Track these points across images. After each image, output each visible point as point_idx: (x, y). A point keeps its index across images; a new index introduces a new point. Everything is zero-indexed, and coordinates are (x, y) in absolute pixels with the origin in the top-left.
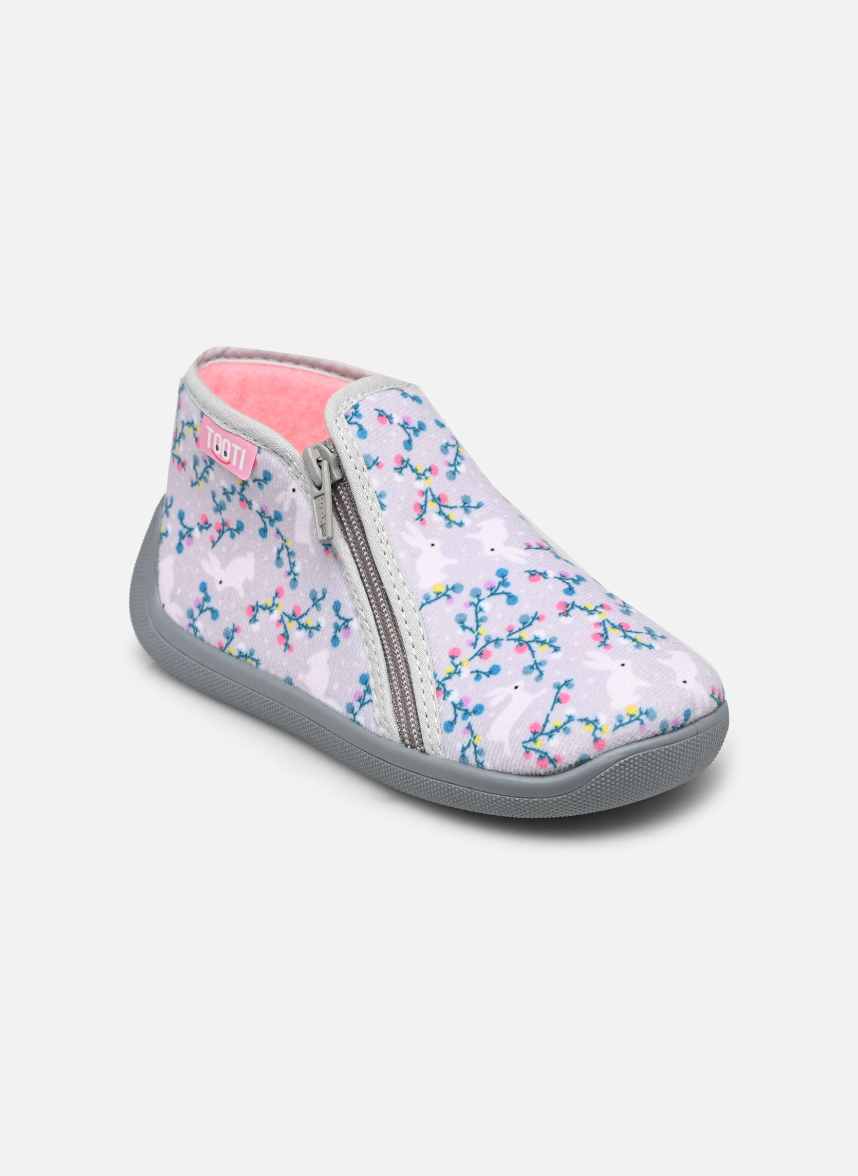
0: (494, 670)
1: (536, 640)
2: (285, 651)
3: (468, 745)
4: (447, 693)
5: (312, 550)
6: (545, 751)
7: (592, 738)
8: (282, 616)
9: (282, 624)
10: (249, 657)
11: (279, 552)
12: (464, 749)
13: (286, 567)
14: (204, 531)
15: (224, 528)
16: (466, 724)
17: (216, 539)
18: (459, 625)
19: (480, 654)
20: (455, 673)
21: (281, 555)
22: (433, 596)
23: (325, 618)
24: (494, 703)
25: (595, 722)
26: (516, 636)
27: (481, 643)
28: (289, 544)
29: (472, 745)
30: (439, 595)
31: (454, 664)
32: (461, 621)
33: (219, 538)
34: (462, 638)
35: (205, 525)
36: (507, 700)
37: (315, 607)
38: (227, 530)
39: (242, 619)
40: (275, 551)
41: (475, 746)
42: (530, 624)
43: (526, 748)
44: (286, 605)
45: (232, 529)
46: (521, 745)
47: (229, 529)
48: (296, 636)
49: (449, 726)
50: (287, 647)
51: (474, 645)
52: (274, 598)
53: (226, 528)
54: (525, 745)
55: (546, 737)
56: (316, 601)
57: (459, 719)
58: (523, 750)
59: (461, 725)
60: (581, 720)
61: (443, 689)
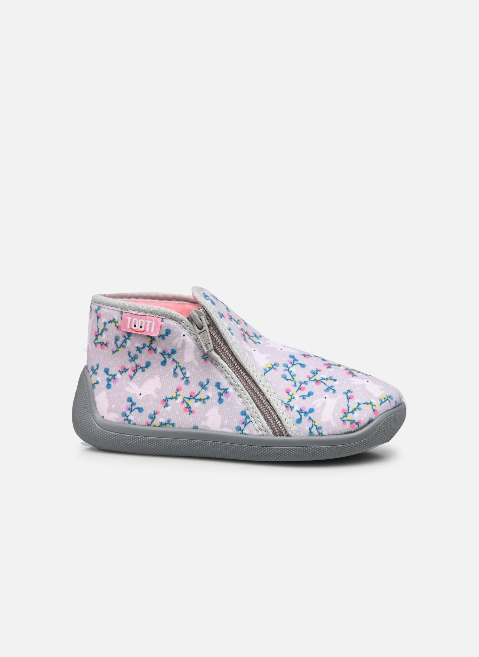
0: (310, 394)
1: (323, 379)
2: (190, 414)
3: (312, 426)
4: (292, 408)
5: (196, 363)
6: (353, 420)
7: (372, 410)
8: (183, 399)
9: (185, 403)
10: (168, 424)
11: (175, 370)
12: (310, 429)
13: (181, 376)
14: (124, 374)
15: (137, 368)
16: (308, 417)
17: (133, 375)
18: (285, 379)
19: (300, 389)
20: (292, 398)
21: (176, 371)
22: (268, 369)
23: (212, 392)
24: (319, 405)
25: (371, 403)
26: (313, 379)
27: (298, 385)
28: (180, 364)
29: (314, 426)
30: (270, 369)
31: (290, 395)
32: (285, 377)
33: (134, 374)
34: (289, 384)
35: (124, 370)
36: (324, 404)
37: (203, 389)
38: (139, 369)
39: (159, 407)
40: (172, 370)
41: (316, 426)
42: (317, 373)
43: (343, 420)
44: (185, 392)
45: (143, 367)
46: (340, 420)
47: (141, 368)
48: (195, 405)
49: (299, 421)
50: (191, 412)
51: (295, 386)
52: (176, 392)
53: (138, 368)
54: (342, 419)
55: (351, 414)
56: (203, 386)
57: (303, 417)
58: (342, 422)
59: (305, 419)
60: (365, 403)
61: (289, 407)
